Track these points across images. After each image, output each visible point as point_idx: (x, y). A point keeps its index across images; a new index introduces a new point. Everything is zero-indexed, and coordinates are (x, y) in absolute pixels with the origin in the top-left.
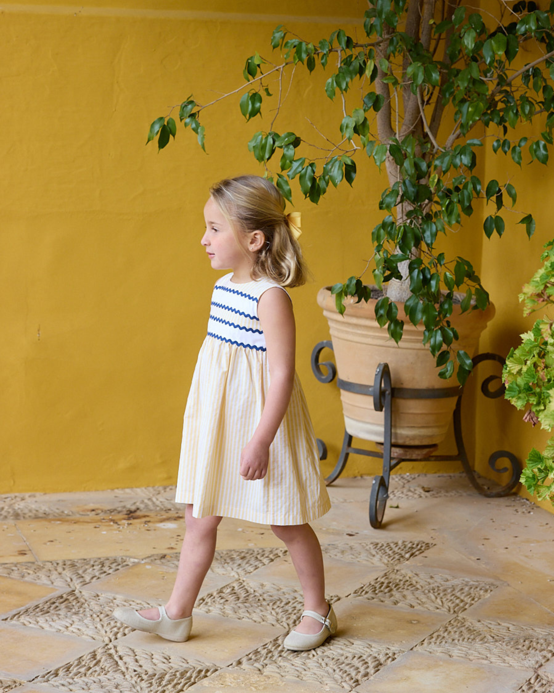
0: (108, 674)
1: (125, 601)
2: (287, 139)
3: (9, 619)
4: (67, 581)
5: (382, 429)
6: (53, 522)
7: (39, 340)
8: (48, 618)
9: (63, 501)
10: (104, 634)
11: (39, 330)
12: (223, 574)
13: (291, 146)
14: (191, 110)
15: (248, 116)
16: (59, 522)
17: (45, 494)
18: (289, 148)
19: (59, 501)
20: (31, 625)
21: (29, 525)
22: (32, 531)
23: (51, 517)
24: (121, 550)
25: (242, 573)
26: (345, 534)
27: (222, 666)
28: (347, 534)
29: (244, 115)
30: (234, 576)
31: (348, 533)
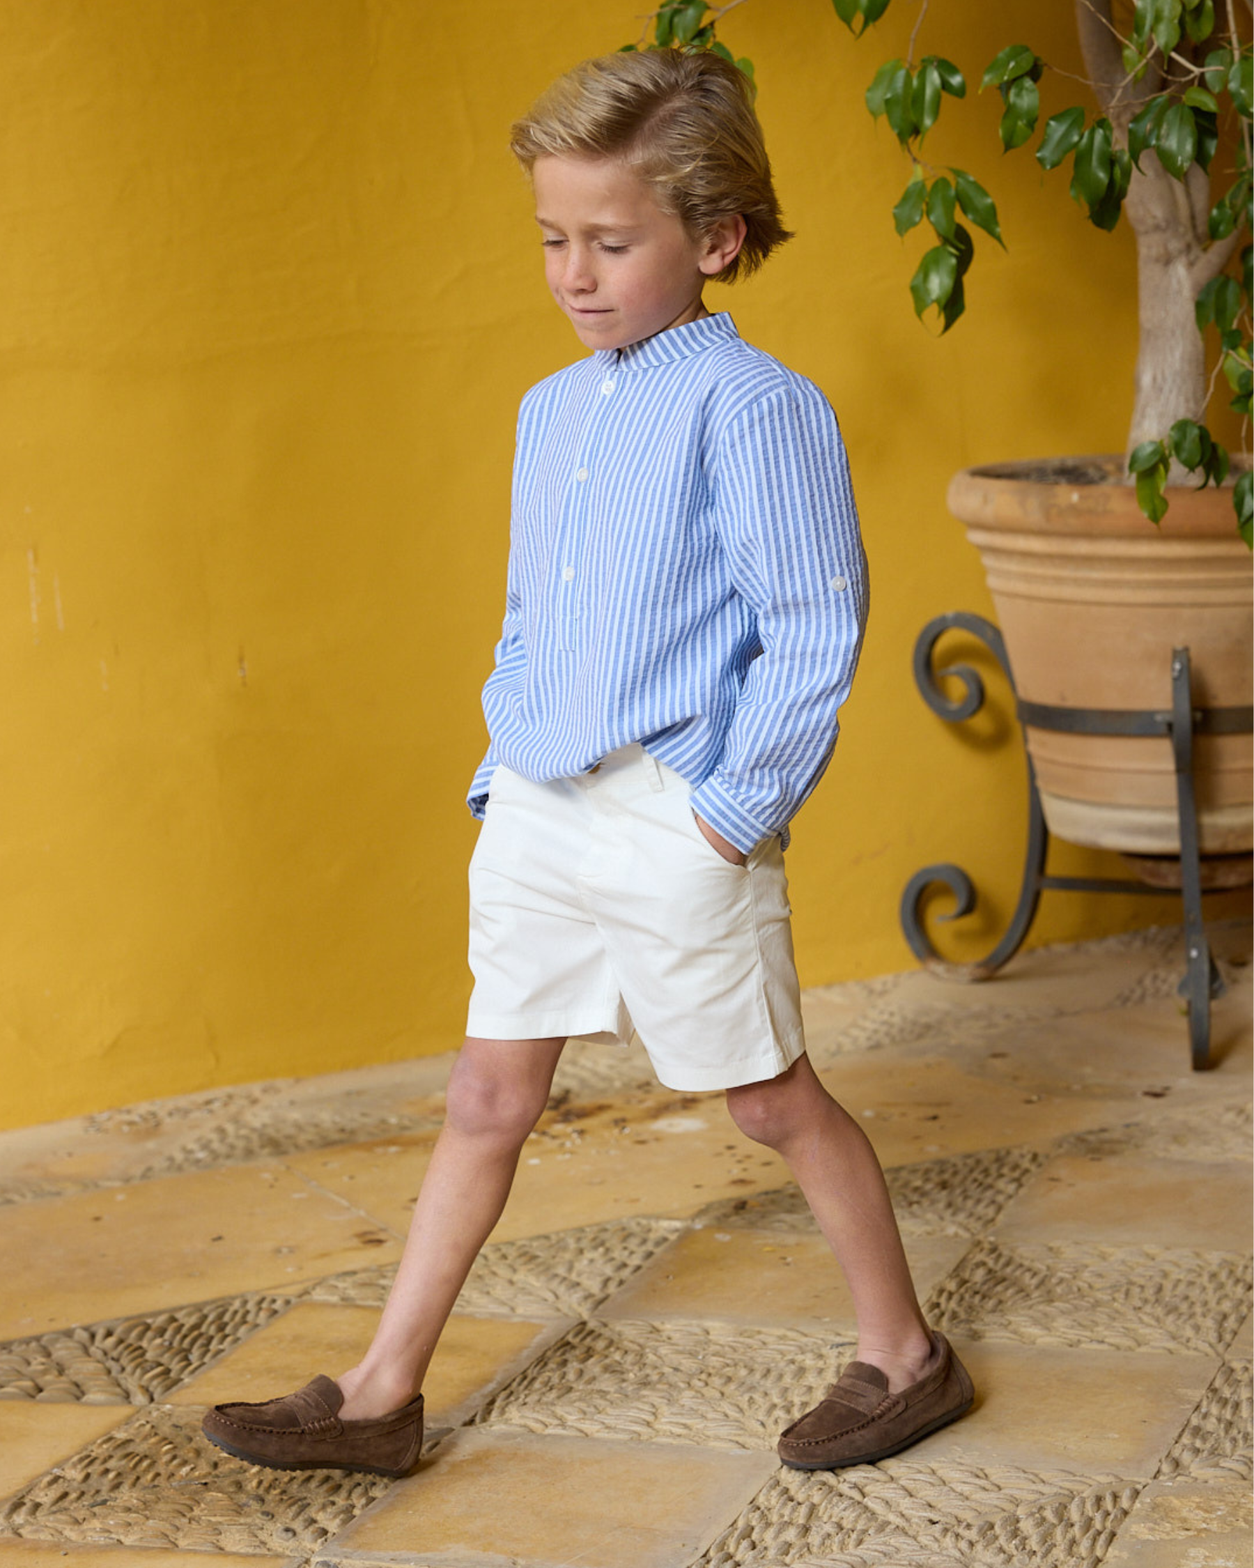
0: (867, 1538)
1: (741, 1334)
2: (1012, 64)
3: (478, 1419)
4: (546, 1300)
5: (1173, 819)
6: (380, 1150)
7: (244, 684)
8: (583, 1405)
9: (359, 1093)
10: (761, 1429)
11: (241, 660)
12: (929, 1234)
13: (1028, 83)
14: (699, 20)
15: (859, 19)
16: (393, 1149)
17: (298, 1080)
18: (1021, 89)
19: (348, 1094)
20: (549, 1431)
21: (325, 1164)
22: (346, 1179)
23: (362, 1138)
24: (616, 1201)
25: (975, 1226)
26: (1139, 1094)
27: (1143, 1480)
28: (1147, 1094)
29: (847, 19)
30: (956, 1235)
31: (1146, 1089)
